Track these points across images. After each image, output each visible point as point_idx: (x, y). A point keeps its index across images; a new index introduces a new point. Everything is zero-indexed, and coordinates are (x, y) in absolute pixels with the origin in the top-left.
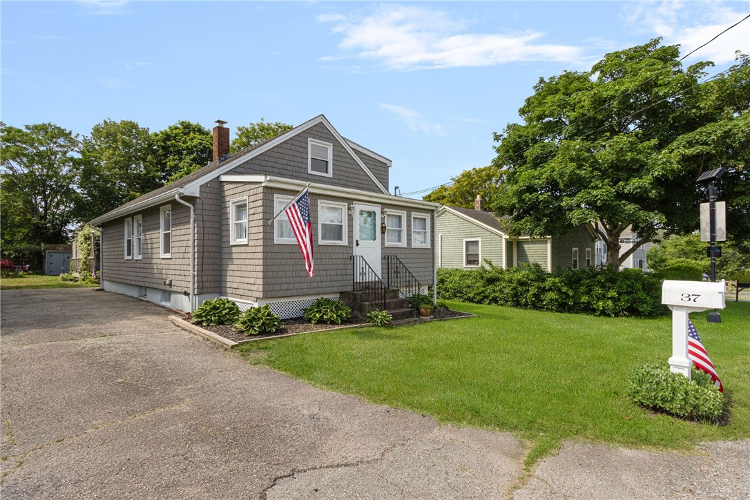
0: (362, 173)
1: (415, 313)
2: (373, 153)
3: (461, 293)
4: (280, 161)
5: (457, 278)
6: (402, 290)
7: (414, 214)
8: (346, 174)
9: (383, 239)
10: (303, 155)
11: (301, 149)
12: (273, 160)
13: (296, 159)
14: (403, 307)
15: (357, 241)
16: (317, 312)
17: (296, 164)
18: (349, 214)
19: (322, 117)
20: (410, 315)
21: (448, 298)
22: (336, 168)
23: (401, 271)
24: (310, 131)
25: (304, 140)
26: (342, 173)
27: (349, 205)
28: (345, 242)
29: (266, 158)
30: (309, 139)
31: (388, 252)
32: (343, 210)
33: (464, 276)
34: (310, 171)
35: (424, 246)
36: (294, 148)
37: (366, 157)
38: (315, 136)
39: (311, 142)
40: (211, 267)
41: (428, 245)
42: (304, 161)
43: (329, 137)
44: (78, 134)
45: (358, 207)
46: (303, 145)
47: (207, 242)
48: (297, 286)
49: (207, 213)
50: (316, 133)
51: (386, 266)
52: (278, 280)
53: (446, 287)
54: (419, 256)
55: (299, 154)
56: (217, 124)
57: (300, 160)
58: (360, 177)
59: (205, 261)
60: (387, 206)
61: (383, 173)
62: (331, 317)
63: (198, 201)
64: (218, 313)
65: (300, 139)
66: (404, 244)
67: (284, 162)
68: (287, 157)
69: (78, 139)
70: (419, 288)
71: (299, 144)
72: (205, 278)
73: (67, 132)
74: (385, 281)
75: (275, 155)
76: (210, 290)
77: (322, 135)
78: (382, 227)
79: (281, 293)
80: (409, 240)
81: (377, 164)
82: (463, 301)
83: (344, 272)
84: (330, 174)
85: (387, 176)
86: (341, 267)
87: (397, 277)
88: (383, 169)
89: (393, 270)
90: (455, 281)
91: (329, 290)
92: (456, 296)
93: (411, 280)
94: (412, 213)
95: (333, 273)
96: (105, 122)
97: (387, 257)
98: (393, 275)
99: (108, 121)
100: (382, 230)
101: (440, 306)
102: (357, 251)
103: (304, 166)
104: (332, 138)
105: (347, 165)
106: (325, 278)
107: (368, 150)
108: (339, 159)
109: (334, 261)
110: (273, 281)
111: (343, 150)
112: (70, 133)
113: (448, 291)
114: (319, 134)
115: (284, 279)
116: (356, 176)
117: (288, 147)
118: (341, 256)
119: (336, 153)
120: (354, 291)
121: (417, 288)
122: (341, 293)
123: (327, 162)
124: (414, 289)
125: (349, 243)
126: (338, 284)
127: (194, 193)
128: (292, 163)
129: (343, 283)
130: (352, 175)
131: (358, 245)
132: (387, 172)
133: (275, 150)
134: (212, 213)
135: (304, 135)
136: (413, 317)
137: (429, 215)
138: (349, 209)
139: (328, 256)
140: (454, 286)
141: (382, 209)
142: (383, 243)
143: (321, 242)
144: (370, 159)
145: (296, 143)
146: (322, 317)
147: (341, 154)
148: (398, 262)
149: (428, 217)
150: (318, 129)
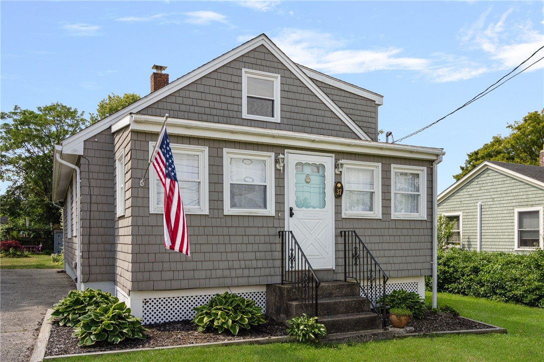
0: (329, 114)
1: (379, 322)
2: (352, 85)
3: (503, 288)
4: (200, 103)
5: (498, 266)
6: (362, 284)
7: (395, 168)
8: (302, 117)
9: (338, 207)
10: (235, 93)
11: (231, 85)
12: (189, 101)
13: (223, 99)
14: (363, 311)
15: (291, 209)
16: (207, 314)
17: (224, 106)
18: (276, 170)
19: (263, 37)
20: (370, 324)
21: (483, 296)
22: (285, 108)
23: (362, 256)
24: (245, 59)
25: (235, 72)
26: (295, 116)
27: (277, 155)
28: (271, 210)
29: (179, 100)
30: (244, 70)
31: (347, 226)
32: (268, 164)
33: (510, 263)
34: (245, 115)
35: (415, 216)
36: (221, 84)
37: (336, 92)
38: (253, 66)
39: (247, 75)
40: (101, 247)
41: (423, 214)
42: (236, 101)
43: (276, 65)
44: (83, 112)
45: (292, 159)
46: (235, 79)
47: (95, 215)
48: (189, 274)
49: (95, 175)
50: (254, 61)
51: (341, 247)
52: (158, 266)
53: (480, 280)
54: (405, 232)
55: (228, 92)
56: (155, 71)
57: (230, 100)
58: (326, 120)
59: (93, 239)
60: (345, 156)
61: (369, 114)
62: (223, 323)
63: (82, 161)
64: (79, 309)
65: (230, 71)
66: (377, 213)
67: (206, 104)
68: (209, 97)
69: (83, 117)
70: (385, 282)
71: (228, 78)
72: (93, 261)
73: (72, 110)
74: (341, 269)
75: (192, 95)
76: (100, 277)
77: (264, 63)
78: (336, 188)
79: (162, 285)
80: (386, 207)
81: (358, 102)
82: (506, 301)
83: (268, 255)
84: (277, 118)
85: (376, 118)
86: (262, 247)
87: (356, 264)
88: (369, 109)
89: (351, 252)
90: (495, 271)
91: (243, 281)
92: (496, 294)
93: (373, 269)
94: (393, 166)
95: (251, 256)
96: (110, 97)
97: (343, 233)
98: (351, 260)
99: (112, 96)
100: (336, 191)
101: (443, 310)
102: (290, 224)
103: (236, 108)
104: (280, 66)
105: (304, 104)
106: (236, 264)
107: (344, 82)
108: (291, 95)
109: (252, 239)
110: (148, 266)
111: (298, 83)
112: (75, 112)
113: (483, 286)
114: (259, 62)
115: (166, 265)
116: (320, 119)
117: (212, 82)
118: (264, 231)
119: (286, 88)
120: (282, 284)
121: (382, 283)
122: (268, 286)
123: (273, 101)
124: (378, 283)
125: (277, 211)
126: (258, 272)
127: (76, 151)
128: (218, 105)
129: (267, 271)
130: (311, 118)
131: (291, 215)
132: (376, 113)
133: (193, 88)
134: (101, 176)
135: (237, 65)
136: (377, 327)
137: (425, 168)
138: (277, 161)
139: (241, 231)
140: (492, 278)
141: (337, 160)
142: (338, 212)
143: (228, 210)
144: (348, 95)
145: (224, 77)
146: (212, 322)
147: (294, 89)
148: (358, 241)
149: (423, 171)
150: (257, 55)
